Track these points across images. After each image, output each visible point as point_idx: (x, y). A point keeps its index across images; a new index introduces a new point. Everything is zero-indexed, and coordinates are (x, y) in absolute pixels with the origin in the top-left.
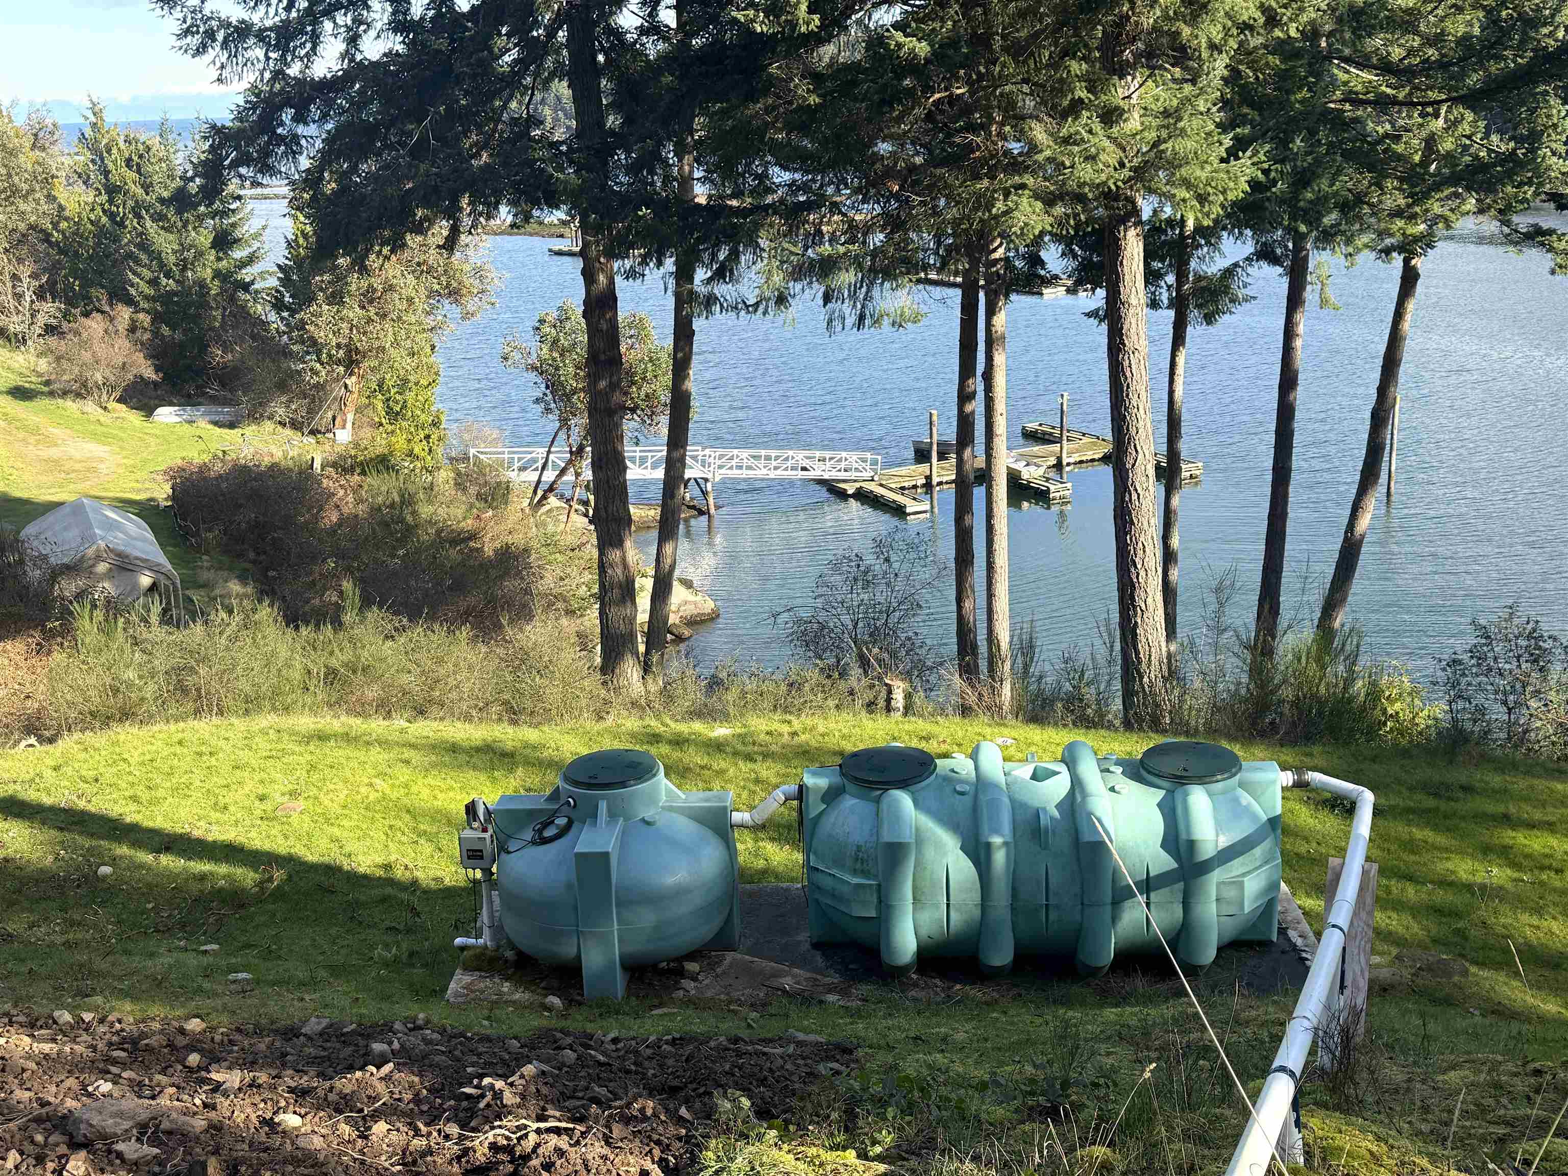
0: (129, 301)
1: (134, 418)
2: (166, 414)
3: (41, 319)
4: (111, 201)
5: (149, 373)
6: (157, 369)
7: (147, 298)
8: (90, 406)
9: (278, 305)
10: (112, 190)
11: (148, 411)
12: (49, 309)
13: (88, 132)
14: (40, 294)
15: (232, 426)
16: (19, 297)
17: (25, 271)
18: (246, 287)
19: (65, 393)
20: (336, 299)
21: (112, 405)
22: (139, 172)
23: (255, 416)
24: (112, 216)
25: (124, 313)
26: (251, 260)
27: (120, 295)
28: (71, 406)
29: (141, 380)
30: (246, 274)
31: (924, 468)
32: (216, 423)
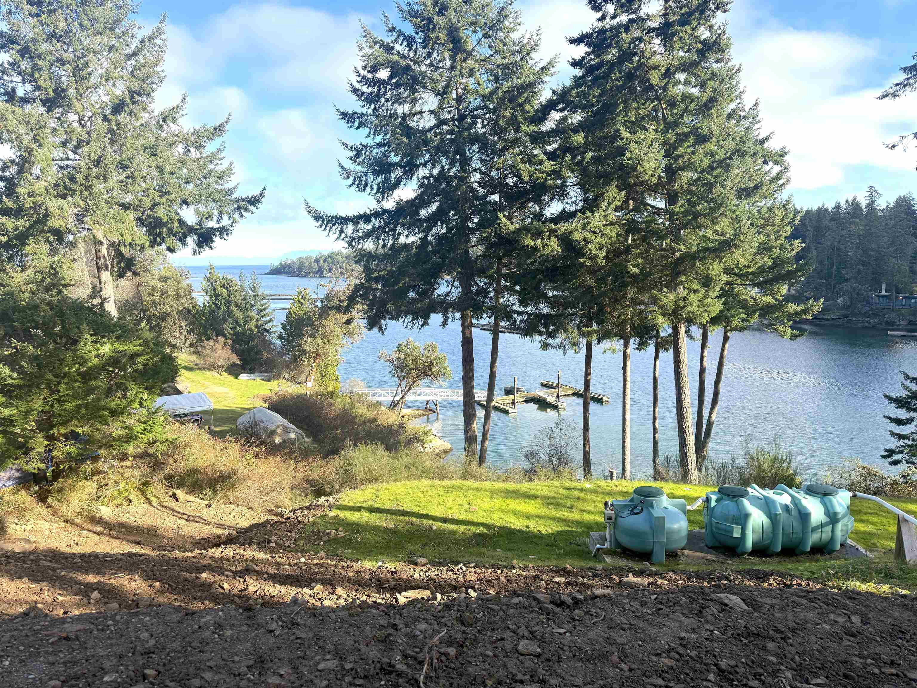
0: (224, 335)
1: (231, 378)
2: (244, 377)
3: (189, 341)
4: (216, 300)
5: (238, 362)
6: (240, 360)
7: (231, 334)
8: (215, 374)
9: (280, 337)
10: (217, 296)
11: (237, 375)
12: (191, 339)
13: (208, 275)
14: (189, 332)
15: (269, 380)
16: (181, 333)
17: (184, 324)
18: (267, 331)
19: (204, 369)
20: (312, 336)
21: (222, 373)
22: (227, 289)
23: (277, 377)
24: (216, 305)
25: (222, 339)
26: (270, 321)
27: (220, 333)
28: (208, 373)
29: (235, 365)
30: (268, 326)
31: (511, 397)
32: (263, 380)
